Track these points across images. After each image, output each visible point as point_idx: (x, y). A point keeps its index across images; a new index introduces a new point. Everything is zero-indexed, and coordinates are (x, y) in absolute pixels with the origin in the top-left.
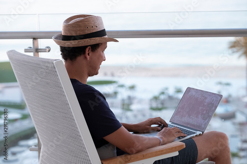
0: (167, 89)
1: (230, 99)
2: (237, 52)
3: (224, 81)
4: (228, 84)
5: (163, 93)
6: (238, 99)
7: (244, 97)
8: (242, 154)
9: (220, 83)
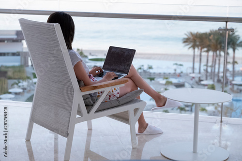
0: (143, 66)
1: (182, 74)
2: (188, 45)
3: (179, 63)
4: (181, 65)
5: (140, 68)
6: (187, 75)
7: (190, 73)
8: (187, 109)
9: (176, 64)
